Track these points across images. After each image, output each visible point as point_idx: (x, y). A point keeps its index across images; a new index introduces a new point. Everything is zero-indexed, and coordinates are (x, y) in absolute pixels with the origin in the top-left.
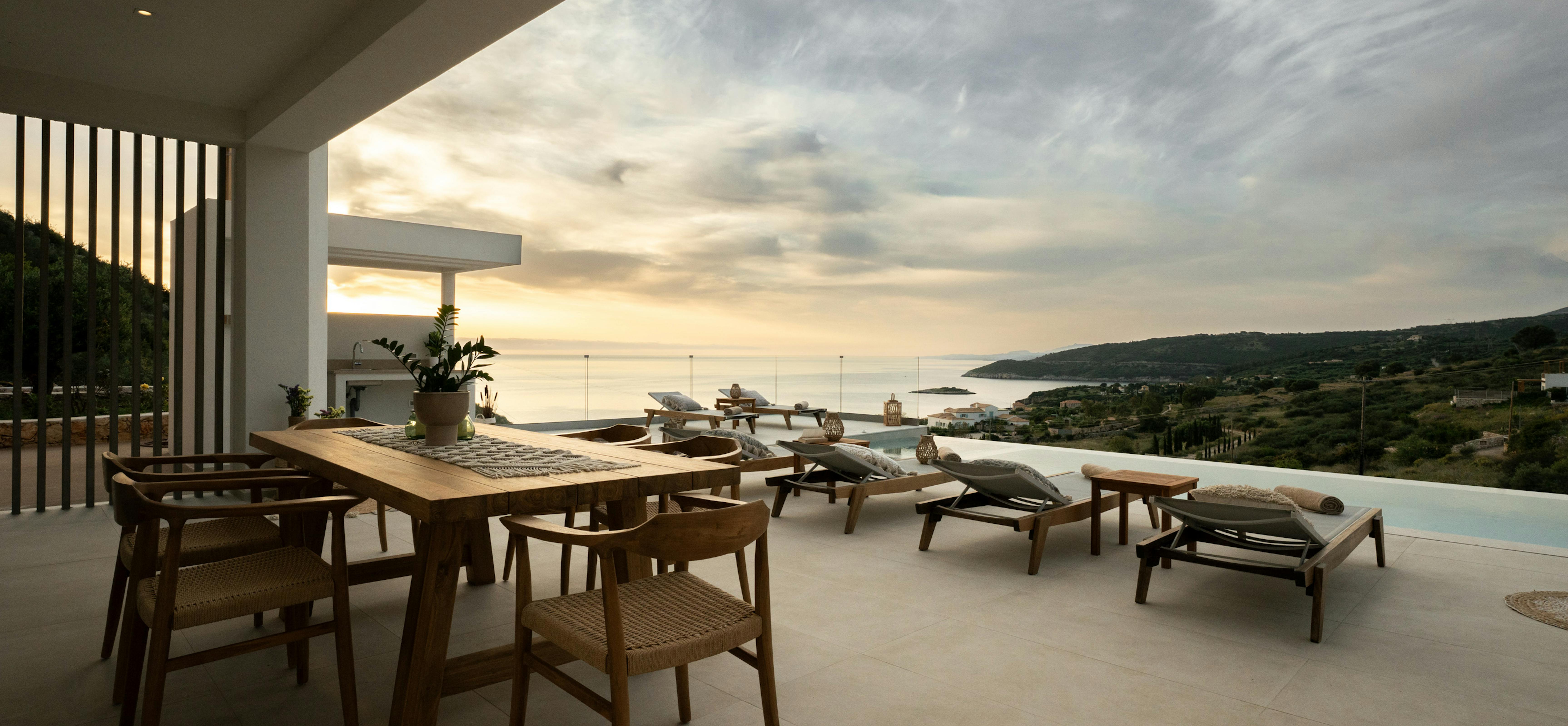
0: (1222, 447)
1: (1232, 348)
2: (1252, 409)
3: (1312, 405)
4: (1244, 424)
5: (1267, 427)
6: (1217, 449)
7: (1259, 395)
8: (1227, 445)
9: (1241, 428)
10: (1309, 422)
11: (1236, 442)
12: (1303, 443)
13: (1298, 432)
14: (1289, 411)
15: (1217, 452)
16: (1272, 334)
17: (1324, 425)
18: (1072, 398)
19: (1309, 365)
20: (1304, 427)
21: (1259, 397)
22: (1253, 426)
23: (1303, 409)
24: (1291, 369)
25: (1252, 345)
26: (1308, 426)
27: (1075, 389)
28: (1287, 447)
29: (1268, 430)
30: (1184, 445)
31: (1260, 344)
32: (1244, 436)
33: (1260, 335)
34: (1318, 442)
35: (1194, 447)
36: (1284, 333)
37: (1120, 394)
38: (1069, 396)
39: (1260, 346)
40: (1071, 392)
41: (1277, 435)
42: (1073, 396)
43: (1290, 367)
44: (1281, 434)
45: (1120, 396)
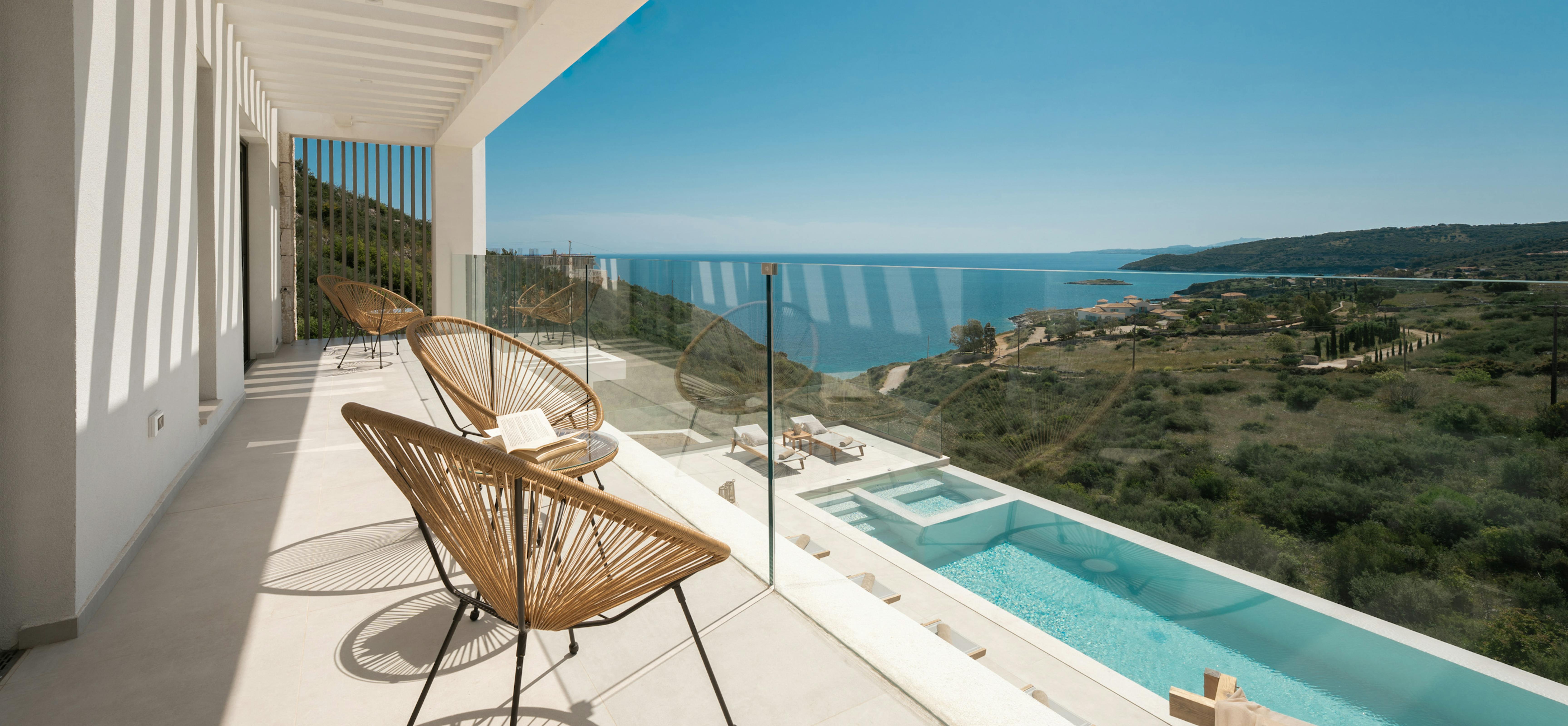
0: (1397, 349)
1: (1428, 240)
2: (1440, 309)
3: (1517, 307)
4: (1429, 325)
5: (1458, 328)
6: (1390, 351)
7: (1452, 294)
8: (1403, 347)
9: (1425, 329)
10: (1510, 325)
11: (1415, 344)
12: (1497, 350)
13: (1494, 337)
14: (1487, 312)
15: (1390, 355)
16: (1479, 226)
17: (1527, 331)
18: (1236, 291)
19: (1527, 256)
20: (1503, 332)
21: (1450, 297)
22: (1438, 327)
23: (1506, 311)
24: (1504, 260)
25: (1453, 237)
26: (1507, 331)
27: (1239, 281)
28: (1478, 352)
29: (1458, 332)
30: (1352, 345)
31: (1464, 235)
32: (1425, 336)
33: (1464, 228)
34: (1517, 349)
35: (1363, 349)
36: (1496, 224)
37: (1290, 286)
38: (1232, 287)
39: (1463, 238)
40: (1235, 283)
41: (1467, 339)
42: (1237, 287)
43: (1502, 259)
44: (1472, 337)
45: (1290, 288)
